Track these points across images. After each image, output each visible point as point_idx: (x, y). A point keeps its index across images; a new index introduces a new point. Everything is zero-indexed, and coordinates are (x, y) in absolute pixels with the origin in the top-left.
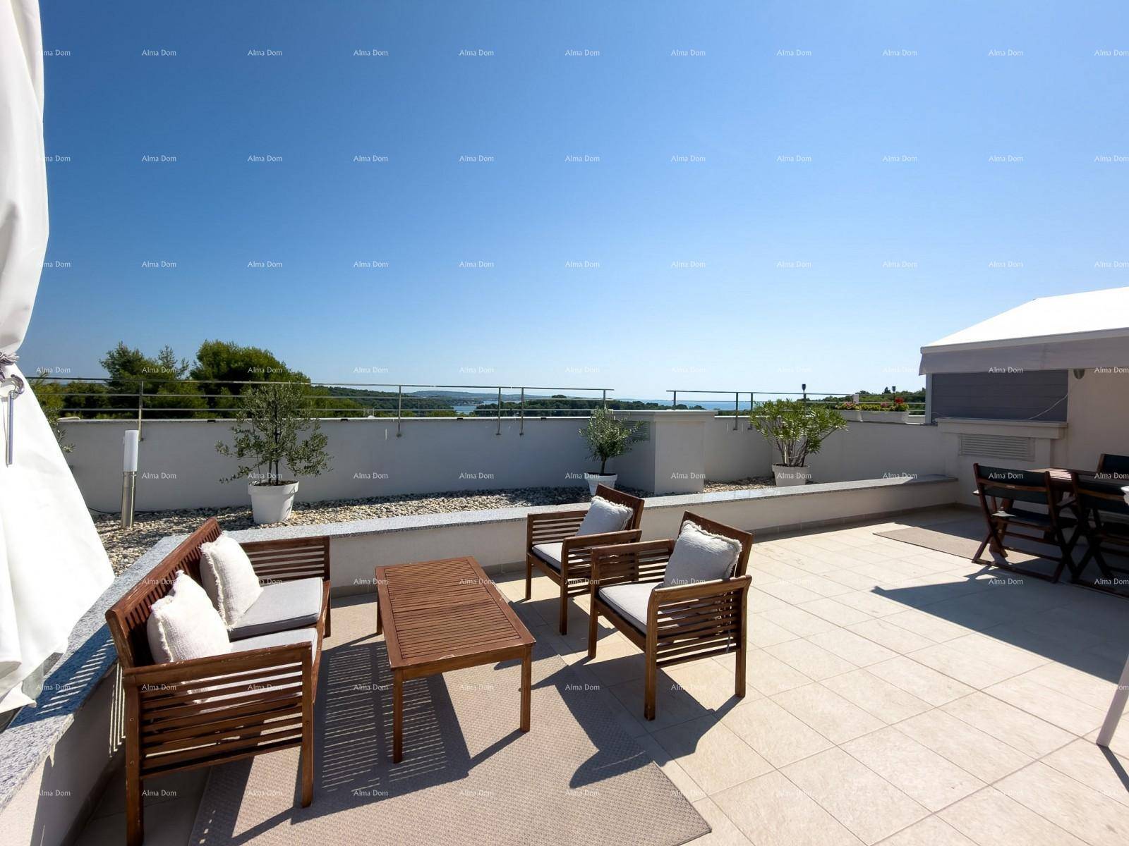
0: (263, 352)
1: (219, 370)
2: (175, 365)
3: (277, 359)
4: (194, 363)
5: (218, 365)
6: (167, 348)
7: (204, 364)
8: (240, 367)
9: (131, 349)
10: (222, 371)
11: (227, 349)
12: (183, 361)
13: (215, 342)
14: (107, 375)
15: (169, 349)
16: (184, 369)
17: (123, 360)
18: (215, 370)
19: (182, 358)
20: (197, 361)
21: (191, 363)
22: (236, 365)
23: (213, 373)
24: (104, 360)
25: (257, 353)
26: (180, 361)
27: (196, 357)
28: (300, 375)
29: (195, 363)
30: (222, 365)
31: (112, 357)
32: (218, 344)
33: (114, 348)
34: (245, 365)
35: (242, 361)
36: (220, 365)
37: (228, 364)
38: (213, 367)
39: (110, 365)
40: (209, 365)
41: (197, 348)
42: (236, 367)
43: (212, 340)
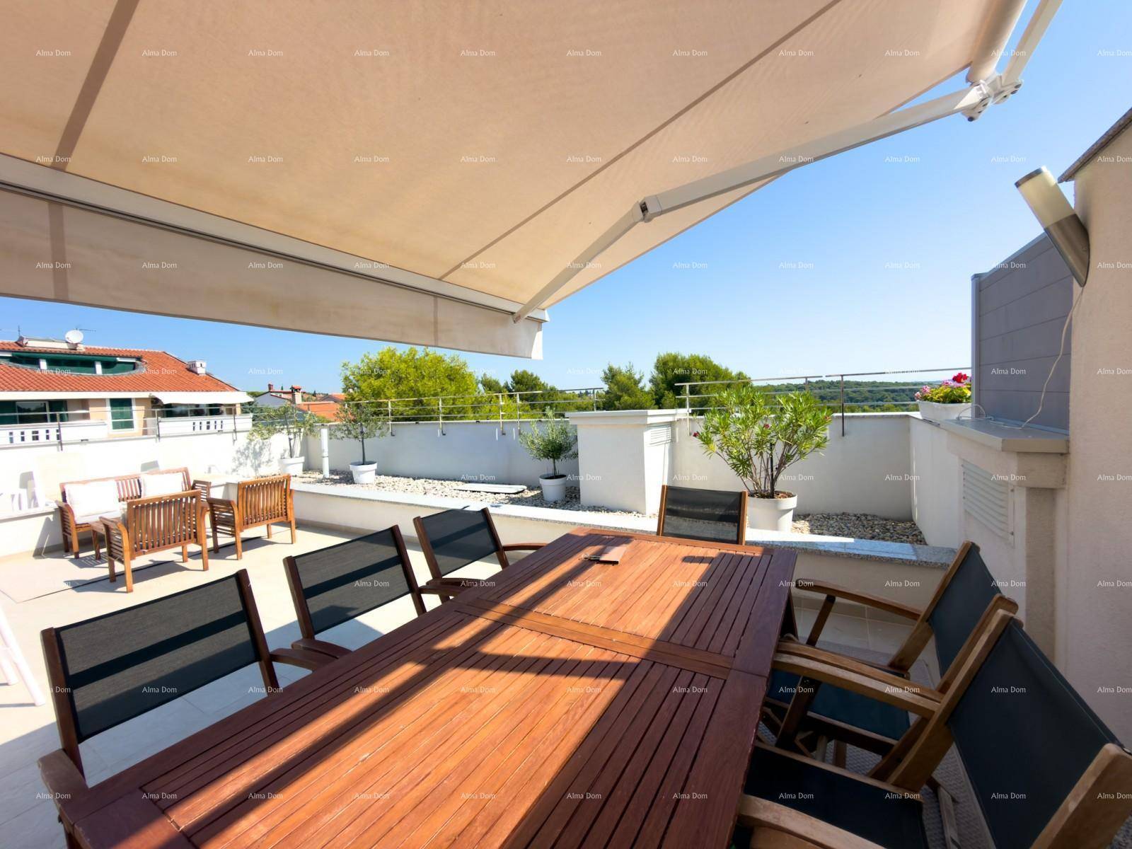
6: (630, 363)
13: (666, 354)
19: (641, 370)
26: (639, 373)
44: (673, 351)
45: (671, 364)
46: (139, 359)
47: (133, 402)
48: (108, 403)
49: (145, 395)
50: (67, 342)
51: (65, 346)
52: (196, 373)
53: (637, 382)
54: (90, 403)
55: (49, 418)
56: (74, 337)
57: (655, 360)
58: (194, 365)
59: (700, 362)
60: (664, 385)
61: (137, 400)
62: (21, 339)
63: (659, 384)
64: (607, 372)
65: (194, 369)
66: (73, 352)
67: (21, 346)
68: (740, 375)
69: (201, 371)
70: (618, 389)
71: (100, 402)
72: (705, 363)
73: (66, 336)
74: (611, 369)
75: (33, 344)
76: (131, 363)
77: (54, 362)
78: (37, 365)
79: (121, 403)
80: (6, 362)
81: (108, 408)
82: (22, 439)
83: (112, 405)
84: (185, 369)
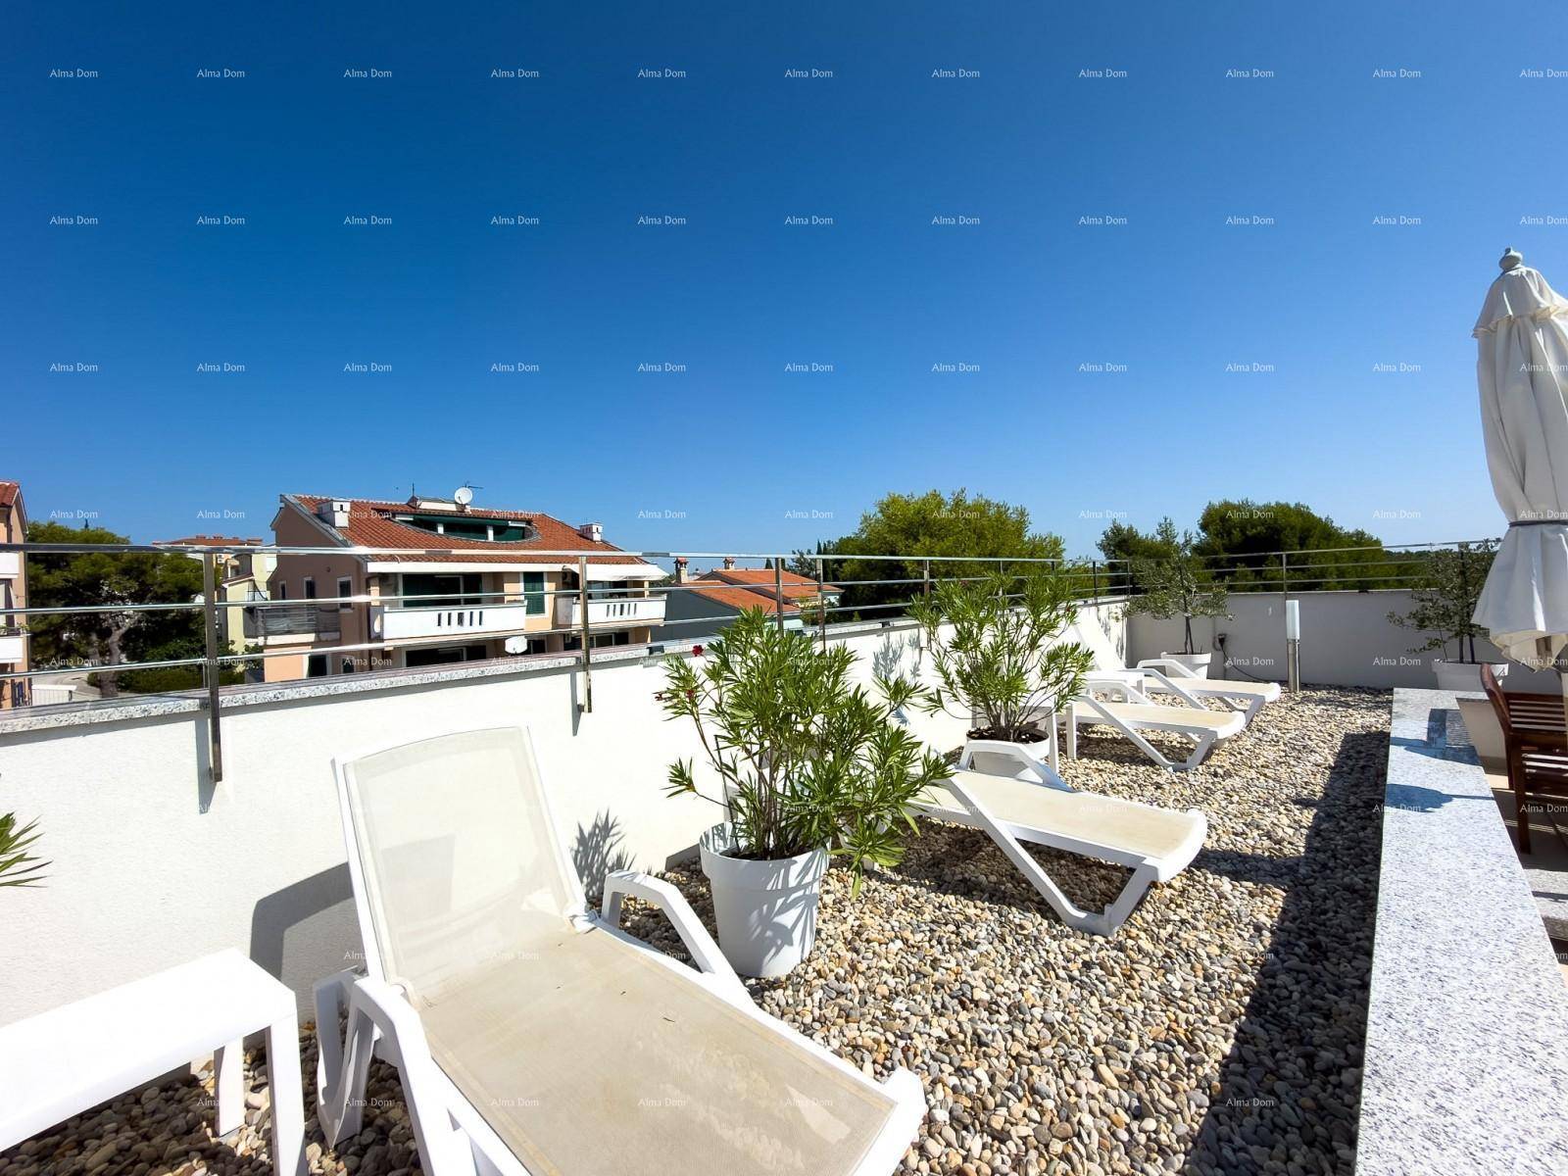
0: (1292, 505)
1: (1230, 540)
2: (1177, 540)
3: (1317, 514)
4: (1197, 536)
5: (1229, 534)
6: (1166, 520)
7: (1209, 534)
8: (1259, 534)
9: (1125, 526)
10: (1236, 541)
12: (1186, 534)
13: (1221, 502)
14: (1105, 559)
15: (1168, 521)
17: (1117, 539)
18: (1226, 541)
19: (1183, 529)
20: (1200, 531)
21: (1194, 535)
22: (1254, 531)
23: (1223, 544)
24: (1099, 542)
25: (1283, 509)
26: (1181, 534)
27: (1198, 526)
28: (1360, 535)
29: (1198, 534)
30: (1235, 532)
31: (1107, 537)
32: (1226, 505)
33: (1108, 527)
34: (1266, 529)
35: (1263, 524)
37: (1243, 531)
38: (1222, 537)
39: (1106, 547)
40: (1217, 535)
41: (1198, 515)
42: (1255, 534)
43: (1217, 501)
44: (1235, 500)
46: (529, 522)
47: (545, 577)
48: (522, 578)
49: (558, 567)
50: (456, 503)
51: (452, 508)
52: (592, 540)
54: (505, 579)
55: (462, 602)
56: (464, 496)
57: (1201, 513)
58: (589, 529)
59: (1292, 513)
60: (1228, 556)
61: (551, 574)
62: (414, 500)
64: (1110, 534)
65: (589, 535)
66: (462, 514)
67: (415, 508)
69: (597, 537)
71: (513, 577)
73: (457, 495)
74: (1115, 530)
75: (425, 506)
76: (523, 528)
77: (449, 528)
78: (436, 530)
79: (533, 579)
80: (410, 527)
81: (522, 585)
82: (449, 624)
83: (525, 582)
84: (581, 536)
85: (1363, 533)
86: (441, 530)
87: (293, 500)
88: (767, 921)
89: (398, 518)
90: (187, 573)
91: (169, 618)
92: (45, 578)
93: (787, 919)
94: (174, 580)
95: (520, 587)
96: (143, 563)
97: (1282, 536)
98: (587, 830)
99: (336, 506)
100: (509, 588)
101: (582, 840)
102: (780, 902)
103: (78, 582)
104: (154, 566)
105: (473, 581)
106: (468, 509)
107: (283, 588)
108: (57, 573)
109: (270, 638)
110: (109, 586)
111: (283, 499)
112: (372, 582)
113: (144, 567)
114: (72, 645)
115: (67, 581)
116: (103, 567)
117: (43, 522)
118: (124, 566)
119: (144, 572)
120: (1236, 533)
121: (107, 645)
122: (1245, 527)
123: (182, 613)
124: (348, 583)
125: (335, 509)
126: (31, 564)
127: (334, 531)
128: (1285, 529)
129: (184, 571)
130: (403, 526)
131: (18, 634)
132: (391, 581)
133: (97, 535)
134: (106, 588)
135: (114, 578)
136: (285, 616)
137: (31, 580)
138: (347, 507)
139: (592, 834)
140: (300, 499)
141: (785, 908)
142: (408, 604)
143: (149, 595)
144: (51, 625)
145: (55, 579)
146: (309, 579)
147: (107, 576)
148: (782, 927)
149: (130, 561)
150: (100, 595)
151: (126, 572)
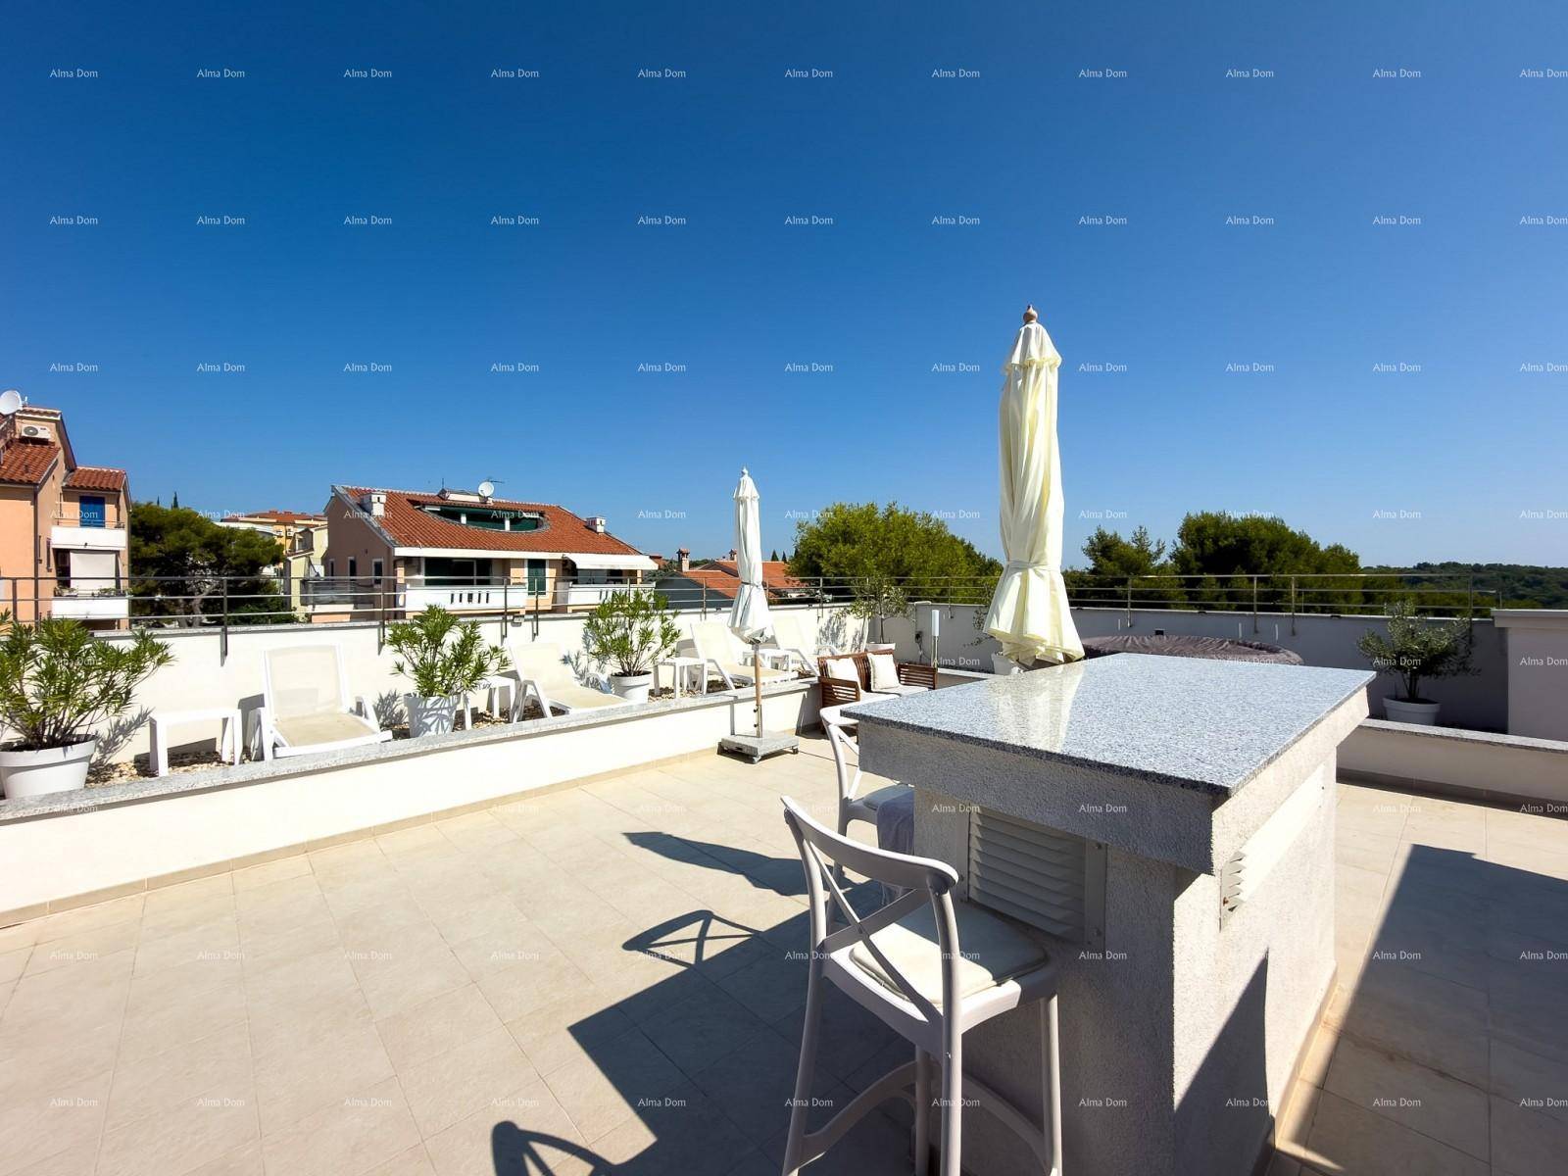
0: (1268, 520)
1: (1203, 550)
2: (1150, 548)
4: (1174, 543)
5: (1202, 544)
6: (1141, 528)
7: (1186, 543)
8: (1231, 545)
9: (1109, 532)
10: (1207, 551)
11: (1216, 521)
12: (1159, 543)
13: (1200, 514)
14: (1090, 564)
15: (1143, 529)
16: (1160, 552)
17: (1102, 545)
18: (1198, 551)
19: (1158, 538)
20: (1178, 540)
21: (1170, 543)
22: (1226, 542)
23: (1196, 554)
24: (1086, 547)
25: (1258, 523)
26: (1155, 543)
27: (1176, 535)
31: (1092, 542)
32: (1205, 516)
33: (1093, 533)
34: (1237, 541)
36: (1205, 544)
37: (1216, 541)
38: (1195, 547)
39: (1091, 552)
40: (1192, 543)
41: (1178, 524)
42: (1226, 547)
43: (1195, 512)
44: (1213, 510)
45: (1211, 531)
46: (542, 514)
47: (547, 564)
48: (526, 563)
49: (558, 556)
50: (479, 495)
51: (476, 499)
52: (596, 532)
53: (1151, 557)
54: (511, 563)
55: (475, 582)
56: (486, 489)
57: (1180, 523)
58: (594, 522)
59: (1266, 527)
60: (1198, 563)
61: (551, 561)
62: (443, 492)
63: (1189, 562)
64: (1095, 540)
65: (593, 527)
66: (484, 505)
67: (443, 499)
68: (1337, 550)
69: (600, 529)
70: (1122, 568)
71: (519, 563)
72: (1276, 528)
73: (480, 489)
74: (1101, 536)
75: (453, 497)
76: (536, 519)
77: (472, 518)
78: (459, 519)
79: (536, 565)
80: (436, 517)
81: (526, 570)
82: (461, 601)
83: (529, 567)
84: (586, 527)
85: (1341, 548)
86: (464, 519)
87: (342, 491)
88: (420, 721)
89: (427, 509)
90: (256, 548)
91: (240, 586)
92: (144, 549)
93: (429, 721)
94: (245, 554)
95: (525, 571)
96: (219, 538)
97: (1251, 548)
98: (384, 696)
99: (374, 498)
100: (514, 572)
101: (381, 700)
102: (425, 714)
103: (170, 552)
104: (229, 542)
105: (485, 566)
106: (490, 501)
107: (332, 564)
108: (153, 545)
109: (317, 606)
110: (194, 556)
111: (333, 489)
112: (398, 563)
113: (222, 543)
114: (163, 606)
115: (160, 551)
116: (189, 541)
117: (143, 502)
118: (205, 540)
119: (221, 547)
120: (1209, 543)
121: (191, 607)
122: (1218, 538)
123: (252, 583)
124: (381, 563)
125: (373, 500)
126: (133, 537)
127: (372, 519)
128: (1254, 542)
129: (253, 547)
130: (431, 515)
131: (124, 595)
132: (415, 563)
133: (185, 514)
134: (191, 559)
135: (198, 551)
136: (333, 589)
137: (133, 550)
138: (383, 499)
139: (387, 699)
140: (347, 489)
141: (427, 717)
142: (429, 583)
143: (225, 566)
144: (147, 588)
145: (152, 550)
146: (352, 558)
147: (192, 549)
148: (427, 724)
149: (211, 537)
150: (186, 564)
151: (206, 546)
